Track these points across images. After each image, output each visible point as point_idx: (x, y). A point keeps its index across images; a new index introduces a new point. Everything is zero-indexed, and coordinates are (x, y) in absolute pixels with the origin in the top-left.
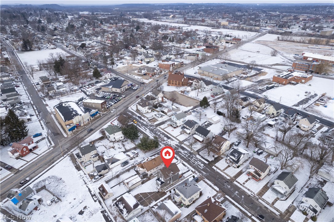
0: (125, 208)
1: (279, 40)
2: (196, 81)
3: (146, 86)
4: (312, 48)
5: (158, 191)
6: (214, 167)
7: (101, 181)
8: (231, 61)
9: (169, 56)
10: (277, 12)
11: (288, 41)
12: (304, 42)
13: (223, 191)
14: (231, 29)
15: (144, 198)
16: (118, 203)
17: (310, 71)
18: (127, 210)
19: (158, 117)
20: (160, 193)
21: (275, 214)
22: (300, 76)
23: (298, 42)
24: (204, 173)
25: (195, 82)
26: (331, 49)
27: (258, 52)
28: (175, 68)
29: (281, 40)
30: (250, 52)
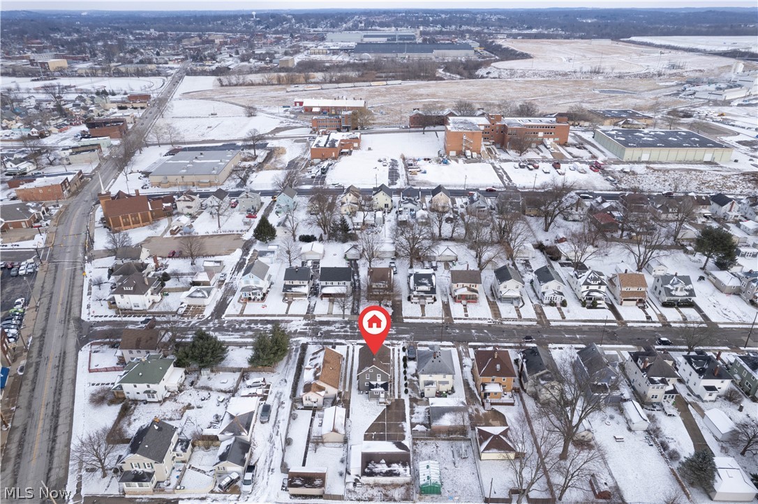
0: (392, 463)
1: (222, 85)
2: (187, 199)
3: (51, 255)
4: (293, 91)
5: (387, 406)
6: (405, 320)
7: (261, 477)
8: (185, 143)
9: (14, 166)
10: (152, 30)
11: (241, 85)
12: (269, 84)
13: (459, 342)
14: (88, 76)
15: (384, 431)
16: (369, 469)
17: (345, 128)
18: (398, 463)
19: (204, 297)
20: (394, 407)
21: (532, 325)
22: (348, 138)
23: (259, 84)
24: (406, 336)
25: (185, 201)
26: (322, 89)
27: (212, 114)
28: (73, 189)
29: (226, 86)
30: (197, 117)
